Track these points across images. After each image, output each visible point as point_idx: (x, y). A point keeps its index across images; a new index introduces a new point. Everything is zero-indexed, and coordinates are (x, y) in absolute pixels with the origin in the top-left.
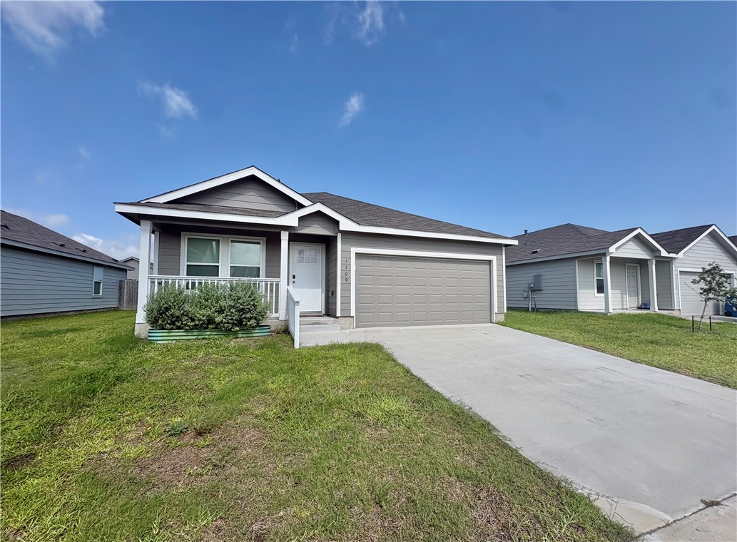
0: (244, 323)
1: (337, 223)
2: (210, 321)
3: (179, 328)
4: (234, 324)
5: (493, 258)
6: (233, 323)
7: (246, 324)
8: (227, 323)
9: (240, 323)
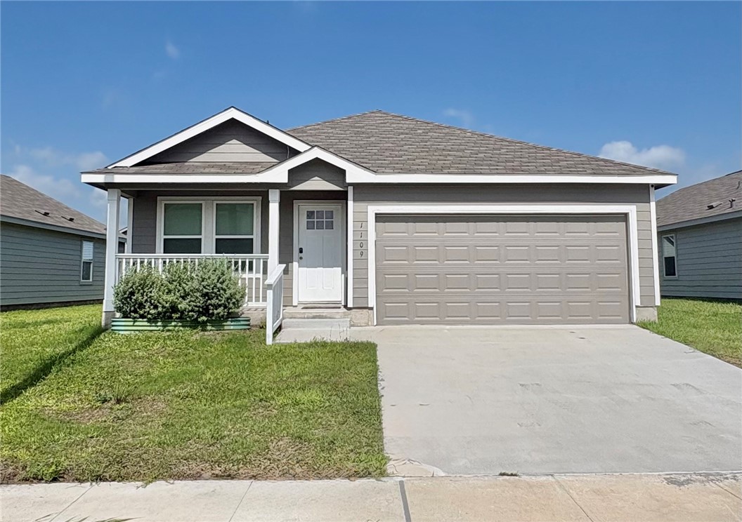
0: (211, 311)
1: (343, 172)
2: (174, 308)
3: (142, 316)
4: (200, 314)
5: (631, 209)
6: (199, 311)
7: (213, 313)
8: (192, 311)
9: (205, 311)
